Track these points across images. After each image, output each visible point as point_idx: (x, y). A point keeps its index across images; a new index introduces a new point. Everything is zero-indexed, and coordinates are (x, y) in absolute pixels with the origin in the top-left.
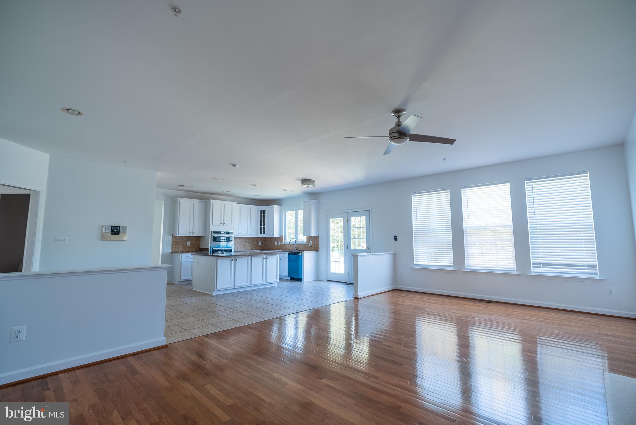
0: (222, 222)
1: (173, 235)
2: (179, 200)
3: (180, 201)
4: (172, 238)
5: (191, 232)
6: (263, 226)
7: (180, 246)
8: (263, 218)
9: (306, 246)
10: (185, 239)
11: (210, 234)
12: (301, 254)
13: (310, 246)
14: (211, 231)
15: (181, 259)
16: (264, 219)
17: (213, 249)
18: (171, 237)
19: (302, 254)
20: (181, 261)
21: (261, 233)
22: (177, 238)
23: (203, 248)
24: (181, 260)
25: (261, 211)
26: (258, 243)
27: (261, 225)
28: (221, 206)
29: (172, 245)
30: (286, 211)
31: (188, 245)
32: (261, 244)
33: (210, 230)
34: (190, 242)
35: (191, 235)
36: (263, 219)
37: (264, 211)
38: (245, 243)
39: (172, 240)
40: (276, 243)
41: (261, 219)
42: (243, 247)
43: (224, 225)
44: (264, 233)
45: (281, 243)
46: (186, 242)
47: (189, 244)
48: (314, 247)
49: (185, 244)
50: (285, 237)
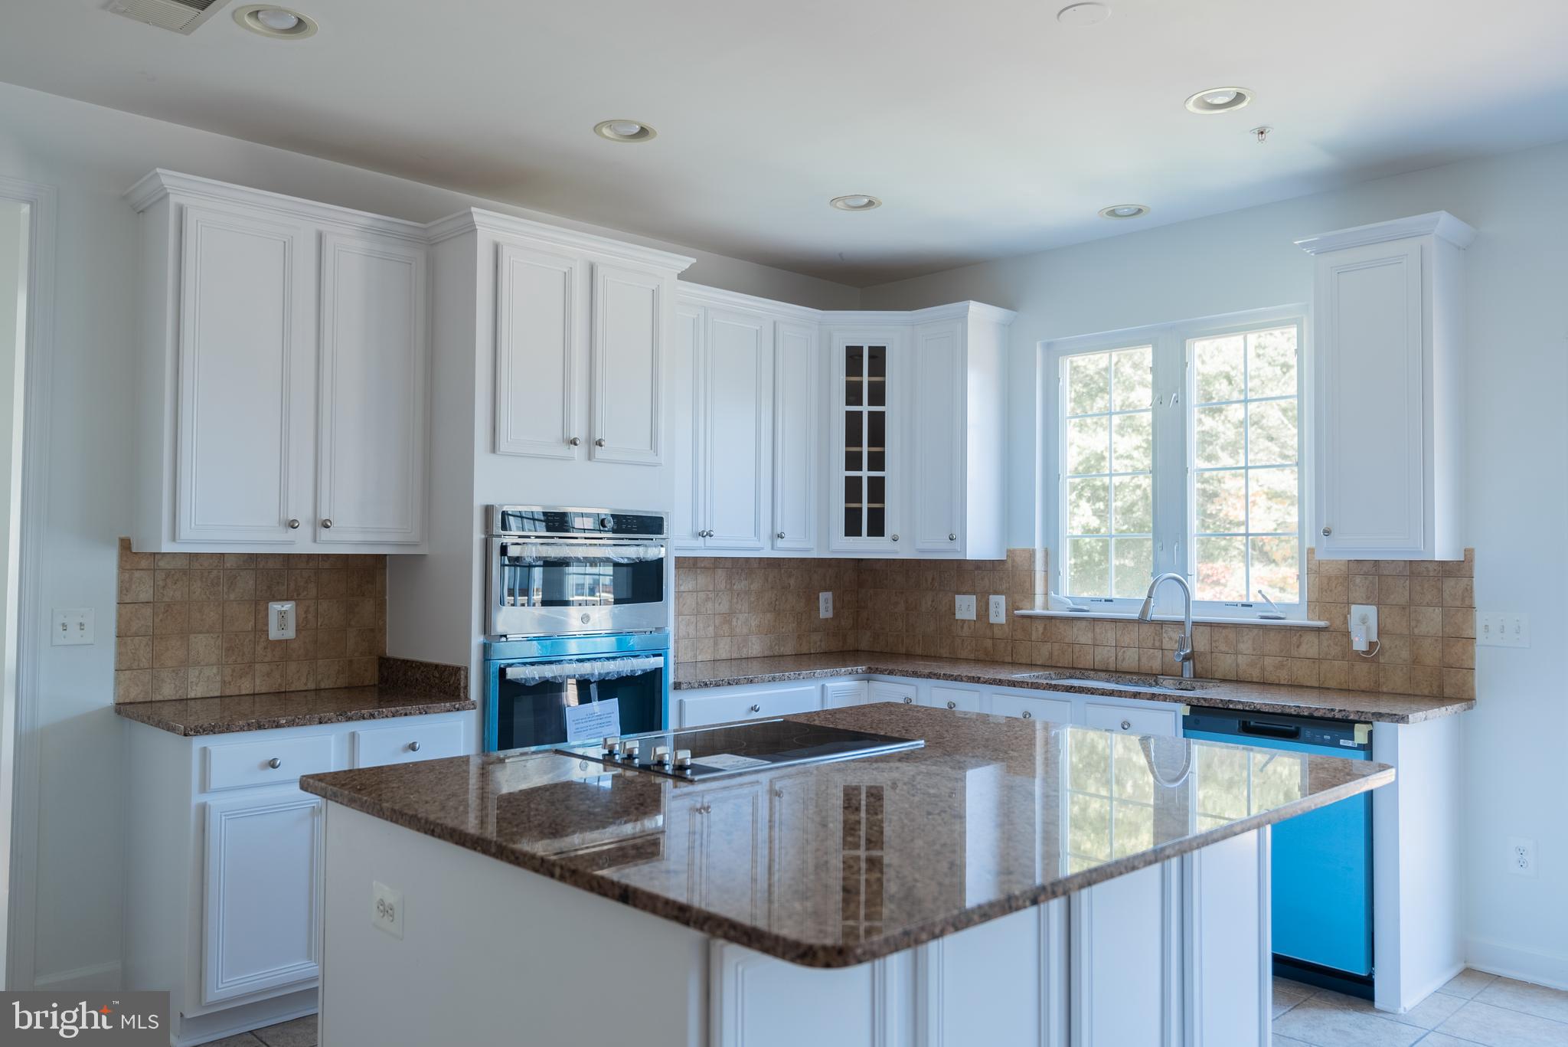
0: (578, 431)
1: (125, 545)
2: (173, 200)
3: (181, 211)
4: (122, 568)
5: (303, 512)
6: (865, 474)
7: (204, 645)
8: (865, 408)
9: (1310, 647)
10: (247, 583)
11: (478, 536)
12: (1360, 735)
13: (1359, 644)
14: (488, 510)
15: (204, 787)
16: (878, 422)
17: (511, 674)
18: (107, 565)
19: (1370, 734)
20: (203, 809)
21: (852, 528)
22: (169, 574)
23: (405, 662)
24: (197, 799)
25: (853, 355)
26: (812, 601)
27: (853, 461)
28: (567, 277)
29: (122, 635)
30: (1053, 353)
31: (274, 633)
32: (830, 615)
33: (480, 500)
34: (288, 606)
35: (302, 543)
36: (870, 413)
37: (878, 355)
38: (724, 607)
39: (124, 588)
40: (966, 607)
41: (853, 420)
42: (716, 637)
43: (590, 457)
44: (877, 528)
45: (1012, 606)
46: (259, 605)
47: (282, 627)
48: (1416, 661)
49: (250, 626)
50: (1046, 563)
